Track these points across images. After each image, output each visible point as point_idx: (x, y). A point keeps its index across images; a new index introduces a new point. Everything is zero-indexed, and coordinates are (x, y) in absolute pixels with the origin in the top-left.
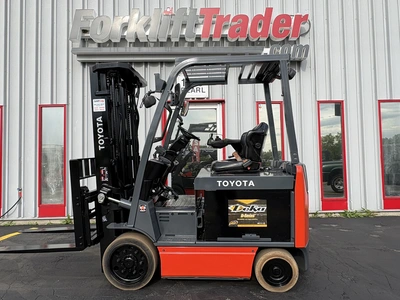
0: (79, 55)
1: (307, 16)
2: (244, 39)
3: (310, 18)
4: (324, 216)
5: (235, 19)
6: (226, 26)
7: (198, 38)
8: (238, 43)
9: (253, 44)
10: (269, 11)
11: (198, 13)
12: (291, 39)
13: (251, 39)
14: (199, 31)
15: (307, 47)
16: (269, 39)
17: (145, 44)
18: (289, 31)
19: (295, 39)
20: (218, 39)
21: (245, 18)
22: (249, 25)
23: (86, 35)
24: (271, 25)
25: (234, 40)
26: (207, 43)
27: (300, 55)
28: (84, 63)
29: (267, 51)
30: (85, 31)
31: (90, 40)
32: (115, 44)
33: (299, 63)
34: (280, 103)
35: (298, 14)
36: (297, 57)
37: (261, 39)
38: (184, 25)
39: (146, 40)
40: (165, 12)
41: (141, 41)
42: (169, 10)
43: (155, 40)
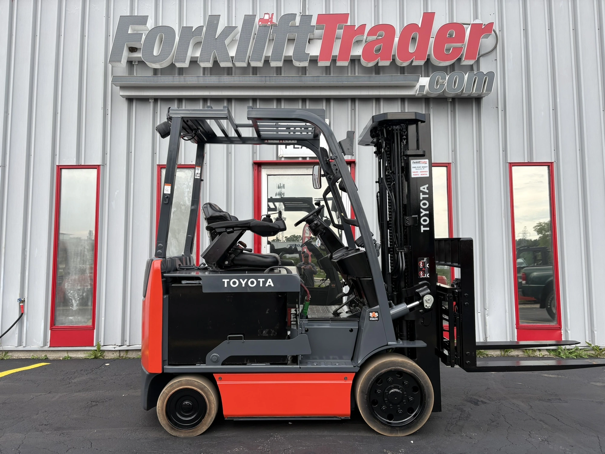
0: (123, 88)
2: (387, 63)
3: (496, 27)
4: (521, 354)
5: (373, 31)
6: (358, 42)
7: (314, 61)
8: (377, 69)
9: (402, 70)
10: (429, 18)
11: (314, 22)
13: (399, 62)
14: (315, 50)
15: (491, 75)
16: (428, 61)
17: (229, 71)
18: (461, 49)
19: (471, 62)
20: (346, 63)
21: (389, 29)
22: (396, 40)
23: (135, 55)
24: (432, 41)
26: (327, 69)
27: (479, 88)
28: (130, 100)
30: (133, 49)
31: (141, 63)
32: (181, 71)
33: (478, 100)
34: (447, 166)
35: (477, 22)
36: (474, 92)
37: (415, 63)
38: (291, 40)
39: (230, 65)
40: (261, 20)
41: (222, 65)
42: (267, 17)
43: (244, 65)
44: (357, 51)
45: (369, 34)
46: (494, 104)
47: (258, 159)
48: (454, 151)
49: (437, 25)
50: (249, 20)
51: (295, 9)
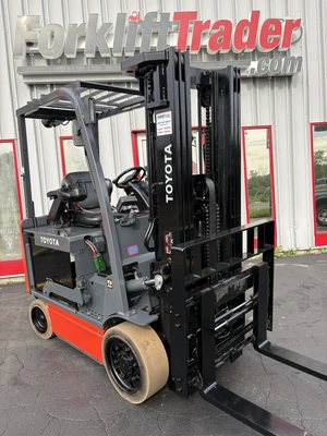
0: (25, 76)
1: (299, 20)
2: (227, 51)
3: (302, 24)
4: (317, 252)
5: (217, 25)
6: (205, 34)
8: (218, 56)
9: (236, 56)
10: (256, 15)
11: (171, 19)
12: (281, 49)
13: (236, 51)
14: (173, 42)
15: (300, 59)
17: (107, 60)
18: (279, 39)
19: (286, 49)
20: (196, 52)
22: (233, 32)
23: (32, 49)
24: (259, 32)
25: (215, 52)
27: (292, 69)
28: (31, 86)
29: (254, 64)
30: (30, 44)
31: (38, 55)
32: (70, 61)
33: (289, 77)
34: (269, 128)
35: (289, 18)
36: (288, 72)
37: (247, 51)
38: (155, 34)
39: (109, 55)
40: (131, 17)
41: (102, 55)
42: (135, 15)
43: (120, 55)
44: (205, 42)
45: (213, 28)
46: (300, 80)
47: (135, 129)
48: (274, 116)
50: (121, 17)
51: (154, 8)
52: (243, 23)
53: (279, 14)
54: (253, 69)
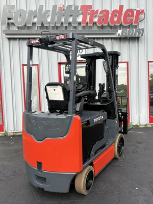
0: (7, 34)
3: (145, 11)
4: (150, 126)
5: (101, 12)
6: (96, 16)
7: (80, 23)
8: (103, 27)
9: (111, 27)
10: (121, 7)
11: (79, 9)
12: (134, 24)
13: (111, 25)
15: (143, 29)
16: (121, 24)
17: (47, 28)
18: (133, 20)
20: (91, 25)
21: (107, 12)
22: (110, 15)
23: (10, 21)
24: (123, 16)
25: (101, 25)
26: (84, 27)
27: (139, 35)
28: (9, 39)
29: (120, 32)
30: (9, 19)
31: (13, 24)
32: (29, 28)
33: (138, 38)
34: (127, 63)
35: (138, 9)
36: (137, 36)
37: (116, 25)
38: (71, 15)
39: (48, 25)
40: (59, 7)
41: (45, 25)
42: (61, 6)
43: (54, 25)
44: (96, 20)
45: (100, 14)
46: (143, 40)
47: (60, 62)
48: (130, 57)
49: (124, 10)
50: (55, 7)
51: (71, 3)
52: (115, 11)
53: (134, 6)
54: (119, 34)
